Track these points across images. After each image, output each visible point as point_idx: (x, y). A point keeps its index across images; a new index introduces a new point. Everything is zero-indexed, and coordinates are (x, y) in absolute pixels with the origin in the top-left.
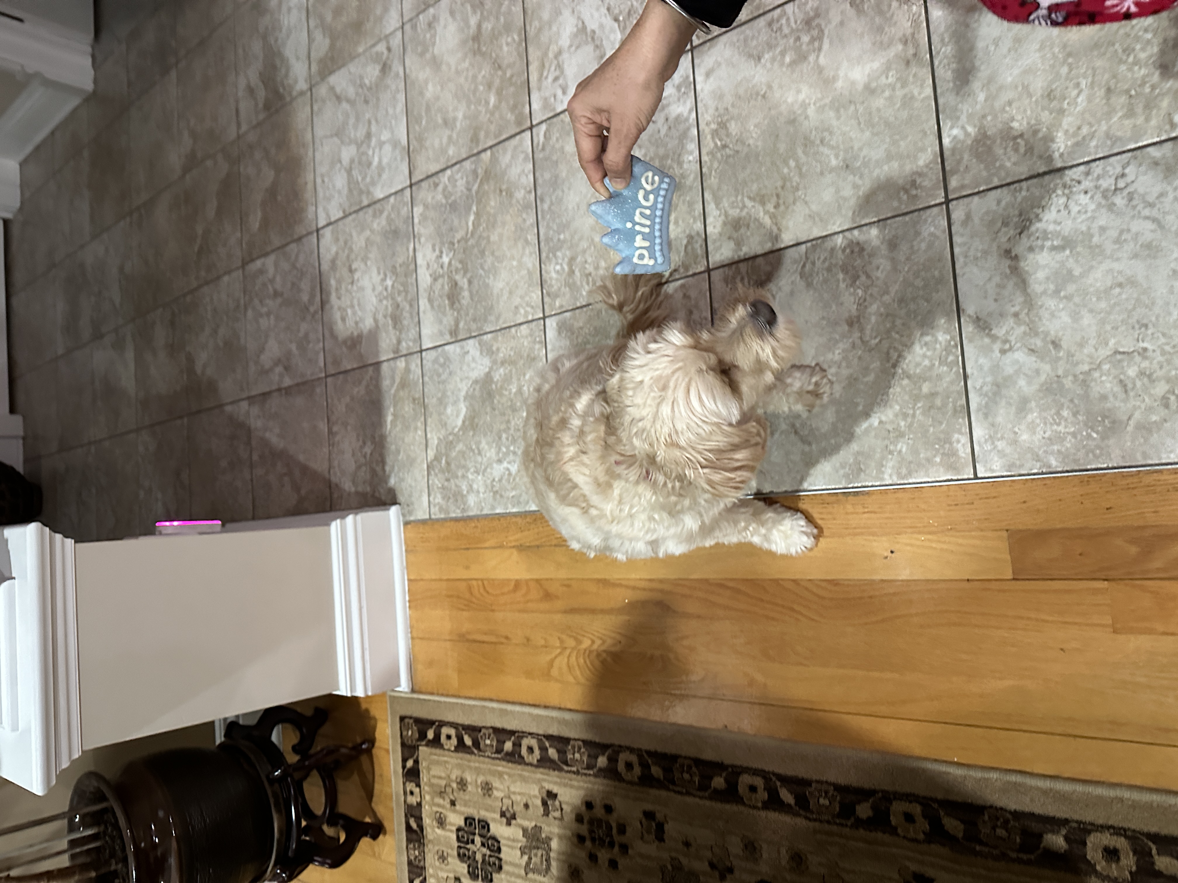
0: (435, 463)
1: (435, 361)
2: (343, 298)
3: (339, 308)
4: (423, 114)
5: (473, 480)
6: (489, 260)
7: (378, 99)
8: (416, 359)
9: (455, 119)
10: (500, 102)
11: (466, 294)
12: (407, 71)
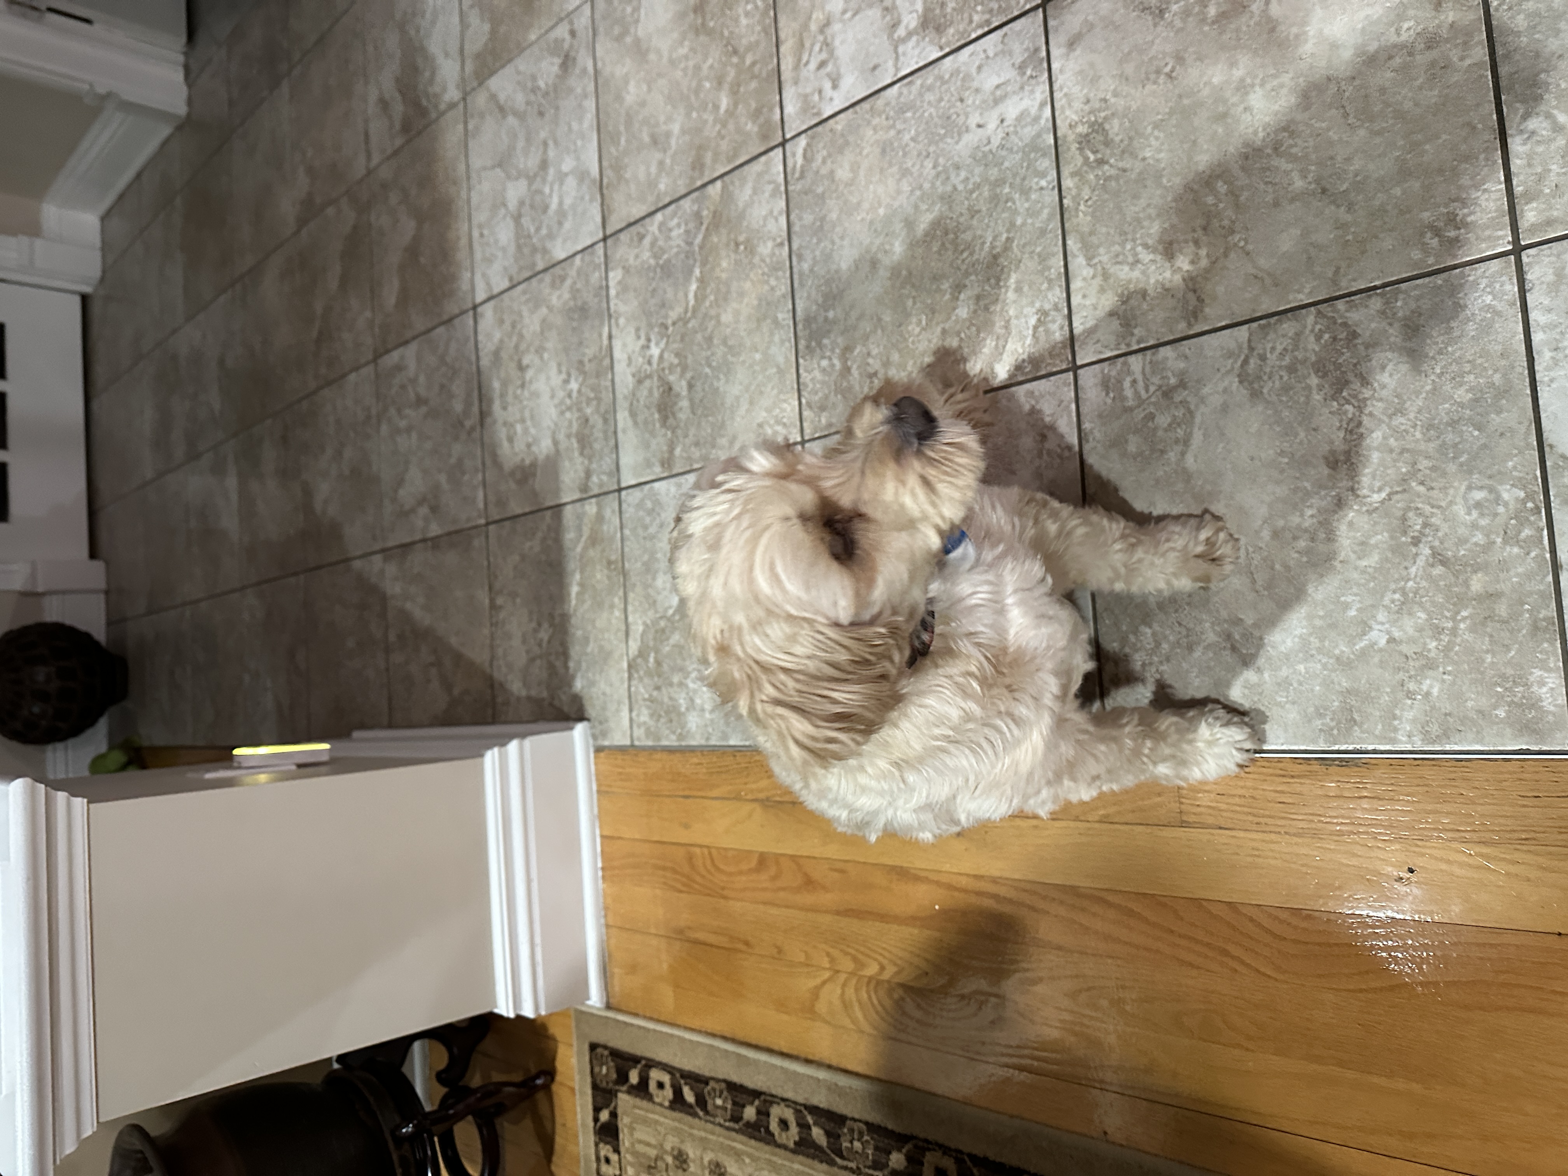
0: (639, 660)
1: (640, 505)
2: (510, 408)
3: (505, 424)
4: (622, 128)
5: (695, 691)
6: (720, 351)
7: (557, 108)
8: (611, 502)
9: (668, 135)
10: (736, 105)
11: (684, 403)
12: (599, 64)
